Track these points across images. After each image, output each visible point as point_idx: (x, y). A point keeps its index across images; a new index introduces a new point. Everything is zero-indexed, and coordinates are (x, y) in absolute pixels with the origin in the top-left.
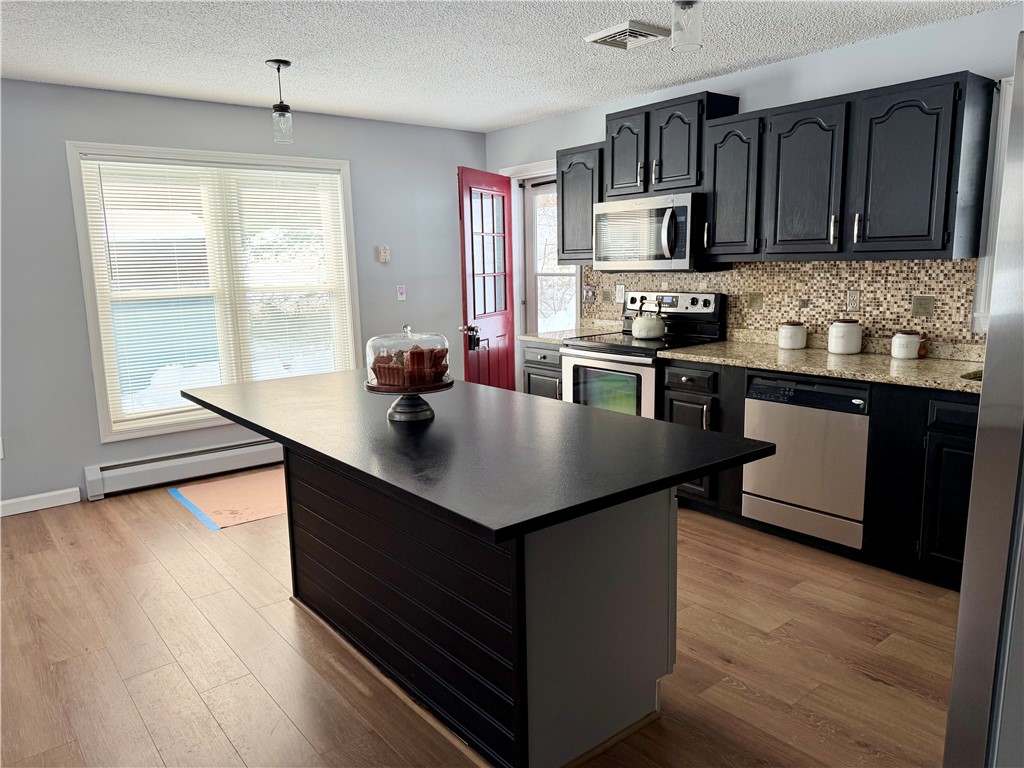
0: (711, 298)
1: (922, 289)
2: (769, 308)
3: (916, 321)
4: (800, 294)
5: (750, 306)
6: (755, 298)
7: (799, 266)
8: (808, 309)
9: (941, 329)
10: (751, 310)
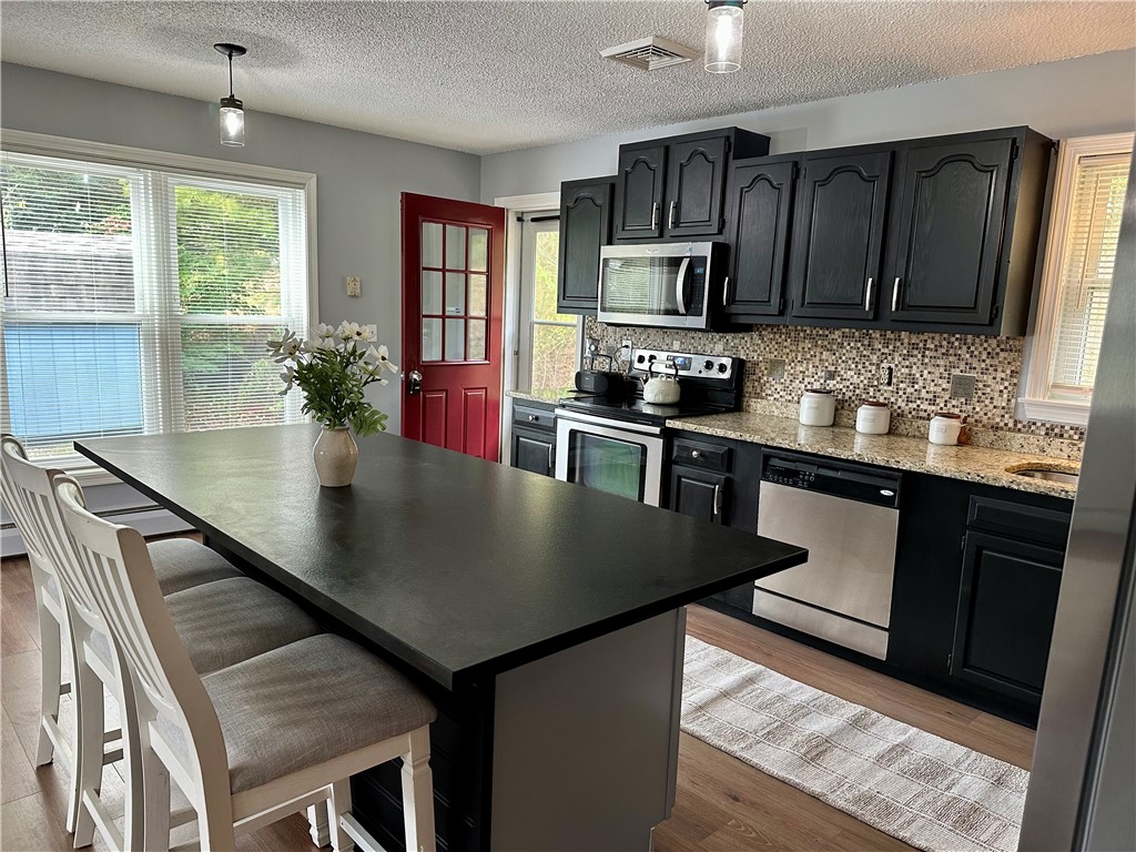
0: (727, 361)
1: (962, 367)
2: (791, 378)
3: (954, 402)
4: (827, 364)
5: (769, 375)
6: (776, 365)
7: (827, 332)
8: (835, 382)
9: (982, 413)
10: (771, 379)
